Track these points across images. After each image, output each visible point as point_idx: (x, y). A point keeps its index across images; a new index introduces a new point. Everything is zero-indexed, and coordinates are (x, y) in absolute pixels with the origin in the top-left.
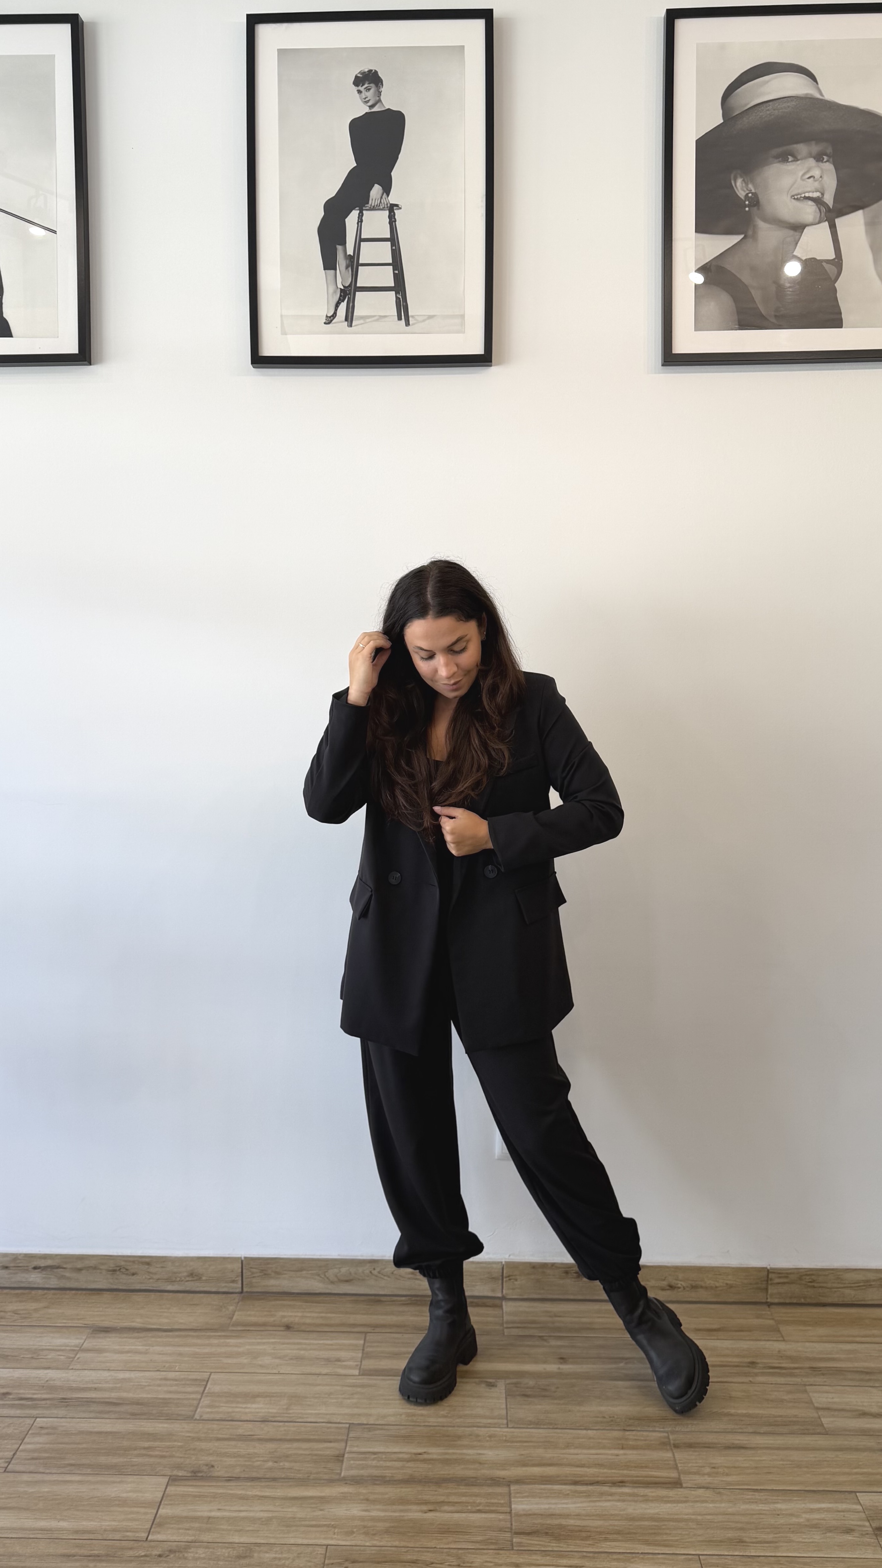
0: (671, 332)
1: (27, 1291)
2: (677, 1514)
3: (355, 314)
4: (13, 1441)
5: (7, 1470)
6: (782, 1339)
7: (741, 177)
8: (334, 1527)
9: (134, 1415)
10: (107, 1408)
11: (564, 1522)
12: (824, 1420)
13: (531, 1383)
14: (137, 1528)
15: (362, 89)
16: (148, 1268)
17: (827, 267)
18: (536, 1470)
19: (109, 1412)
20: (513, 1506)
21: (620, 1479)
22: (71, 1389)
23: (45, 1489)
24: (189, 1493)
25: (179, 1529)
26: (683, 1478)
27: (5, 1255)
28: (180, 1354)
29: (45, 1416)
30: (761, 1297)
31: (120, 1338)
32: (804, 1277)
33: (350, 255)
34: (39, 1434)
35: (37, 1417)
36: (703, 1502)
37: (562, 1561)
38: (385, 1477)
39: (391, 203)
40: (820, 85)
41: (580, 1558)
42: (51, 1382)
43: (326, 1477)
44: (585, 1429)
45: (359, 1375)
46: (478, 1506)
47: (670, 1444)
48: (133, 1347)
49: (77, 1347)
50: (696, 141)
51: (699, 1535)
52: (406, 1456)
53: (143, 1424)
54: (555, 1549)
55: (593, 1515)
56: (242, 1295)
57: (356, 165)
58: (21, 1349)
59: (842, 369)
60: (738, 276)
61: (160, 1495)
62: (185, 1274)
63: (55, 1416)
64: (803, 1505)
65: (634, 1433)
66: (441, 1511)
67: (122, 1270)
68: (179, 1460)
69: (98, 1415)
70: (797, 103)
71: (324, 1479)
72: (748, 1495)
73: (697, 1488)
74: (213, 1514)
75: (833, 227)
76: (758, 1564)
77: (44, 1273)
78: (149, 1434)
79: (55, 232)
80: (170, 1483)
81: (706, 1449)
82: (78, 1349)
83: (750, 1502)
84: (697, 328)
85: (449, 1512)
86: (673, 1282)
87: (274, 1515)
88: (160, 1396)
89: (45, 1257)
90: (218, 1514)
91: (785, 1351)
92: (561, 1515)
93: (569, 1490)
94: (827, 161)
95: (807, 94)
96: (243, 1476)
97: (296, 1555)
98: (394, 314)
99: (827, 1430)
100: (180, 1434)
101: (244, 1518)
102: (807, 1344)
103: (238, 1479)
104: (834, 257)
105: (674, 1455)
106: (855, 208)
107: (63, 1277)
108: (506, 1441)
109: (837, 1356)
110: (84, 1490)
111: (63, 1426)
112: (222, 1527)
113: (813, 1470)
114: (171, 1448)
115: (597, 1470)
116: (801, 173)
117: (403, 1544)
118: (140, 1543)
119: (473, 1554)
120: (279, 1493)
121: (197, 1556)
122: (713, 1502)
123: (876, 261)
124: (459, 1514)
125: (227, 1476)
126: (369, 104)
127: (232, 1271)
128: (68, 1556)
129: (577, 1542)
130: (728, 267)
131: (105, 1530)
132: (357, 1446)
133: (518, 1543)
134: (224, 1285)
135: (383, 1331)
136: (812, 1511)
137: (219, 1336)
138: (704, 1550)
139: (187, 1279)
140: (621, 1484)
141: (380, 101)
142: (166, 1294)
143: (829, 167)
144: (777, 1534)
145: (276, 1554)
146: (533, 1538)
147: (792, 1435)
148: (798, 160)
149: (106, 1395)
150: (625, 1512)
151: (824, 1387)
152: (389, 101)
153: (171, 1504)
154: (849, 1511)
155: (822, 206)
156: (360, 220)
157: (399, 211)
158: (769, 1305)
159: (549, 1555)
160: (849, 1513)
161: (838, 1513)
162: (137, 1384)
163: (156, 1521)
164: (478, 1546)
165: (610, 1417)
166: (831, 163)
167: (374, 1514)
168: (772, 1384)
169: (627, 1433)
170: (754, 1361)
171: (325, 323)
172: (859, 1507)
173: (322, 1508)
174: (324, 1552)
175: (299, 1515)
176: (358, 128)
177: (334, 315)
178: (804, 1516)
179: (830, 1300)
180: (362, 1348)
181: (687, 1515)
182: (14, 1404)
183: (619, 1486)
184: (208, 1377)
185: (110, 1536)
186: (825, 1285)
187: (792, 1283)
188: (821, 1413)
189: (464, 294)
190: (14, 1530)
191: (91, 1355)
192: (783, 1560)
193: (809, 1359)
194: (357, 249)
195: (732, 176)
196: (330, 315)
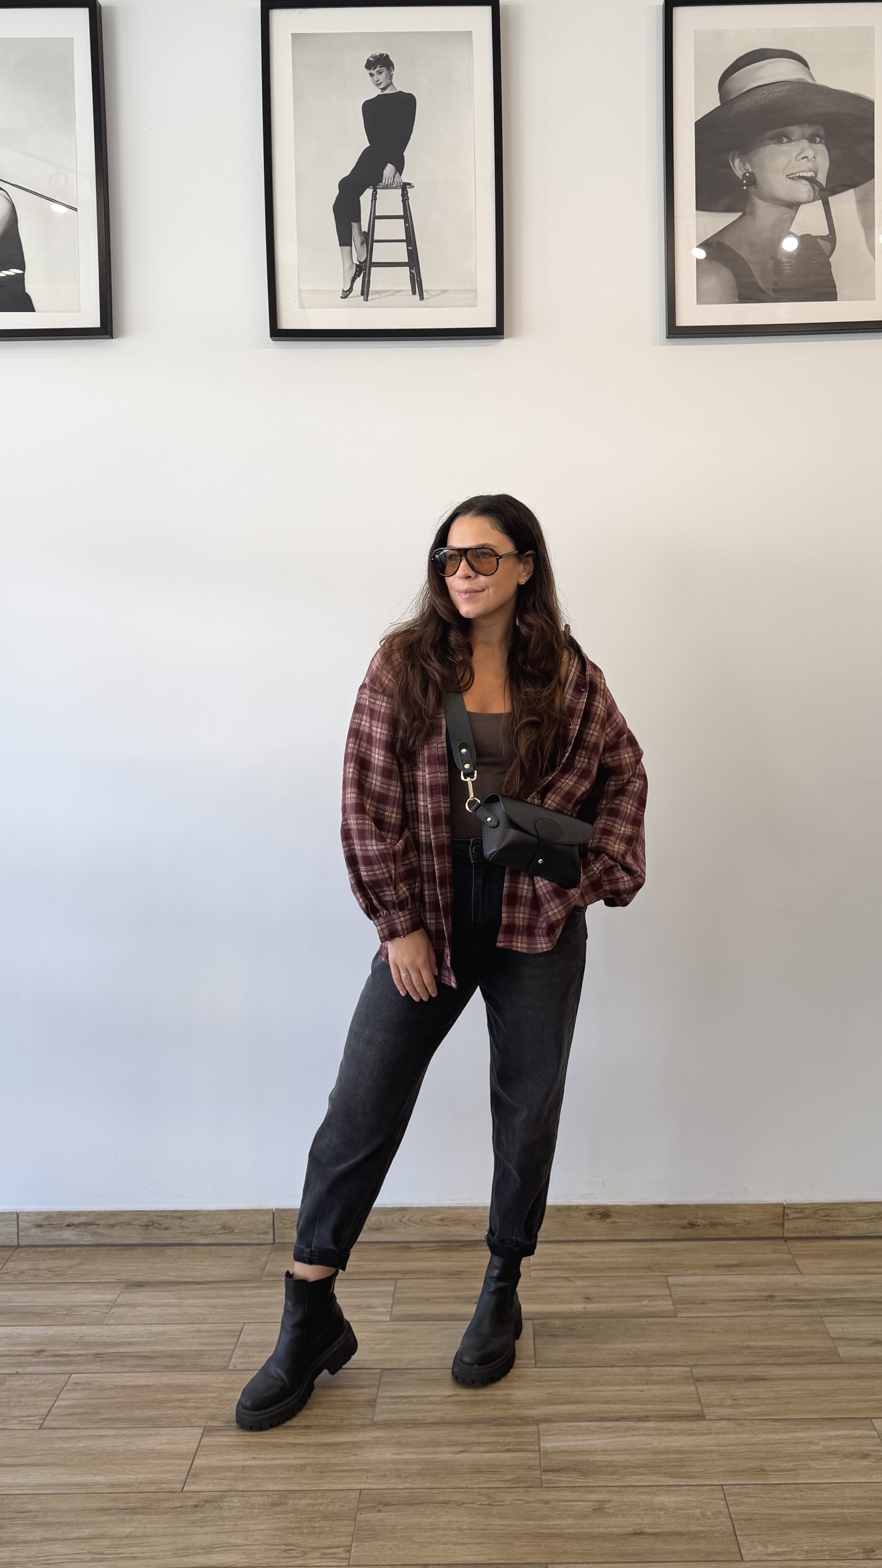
0: (675, 306)
1: (60, 1249)
2: (700, 1446)
3: (371, 289)
4: (48, 1398)
5: (43, 1427)
6: (798, 1272)
7: (739, 157)
8: (367, 1471)
9: (169, 1368)
10: (143, 1362)
11: (592, 1458)
12: (840, 1350)
13: (558, 1323)
14: (172, 1480)
15: (372, 71)
16: (181, 1222)
17: (822, 242)
18: (564, 1408)
19: (144, 1366)
20: (542, 1444)
21: (645, 1413)
22: (106, 1344)
23: (81, 1445)
24: (224, 1443)
25: (214, 1479)
26: (706, 1411)
27: (39, 1213)
28: (214, 1306)
29: (80, 1371)
30: (777, 1232)
31: (154, 1292)
32: (819, 1211)
33: (365, 232)
34: (74, 1390)
35: (71, 1374)
36: (725, 1433)
37: (589, 1497)
38: (417, 1420)
39: (403, 181)
40: (811, 71)
41: (607, 1492)
42: (85, 1338)
43: (359, 1422)
44: (611, 1366)
45: (390, 1321)
46: (507, 1446)
47: (693, 1378)
48: (167, 1301)
49: (111, 1302)
50: (695, 123)
51: (723, 1466)
52: (436, 1399)
53: (177, 1376)
54: (584, 1485)
55: (620, 1450)
56: (274, 1246)
57: (369, 145)
58: (56, 1306)
59: (837, 340)
60: (737, 251)
61: (195, 1447)
62: (218, 1227)
63: (91, 1371)
64: (821, 1433)
65: (658, 1368)
66: (472, 1452)
67: (154, 1225)
68: (213, 1411)
69: (132, 1369)
70: (790, 87)
71: (358, 1425)
72: (769, 1425)
73: (719, 1420)
74: (247, 1463)
75: (826, 205)
76: (779, 1492)
77: (77, 1230)
78: (182, 1386)
79: (76, 210)
80: (204, 1434)
81: (728, 1382)
82: (112, 1304)
83: (770, 1432)
84: (700, 301)
85: (479, 1453)
86: (694, 1220)
87: (307, 1462)
88: (193, 1349)
89: (78, 1214)
90: (253, 1463)
91: (801, 1284)
92: (588, 1451)
93: (596, 1426)
94: (820, 142)
95: (799, 79)
97: (330, 1500)
98: (407, 289)
99: (843, 1359)
100: (214, 1385)
101: (280, 1466)
102: (823, 1276)
104: (828, 233)
105: (697, 1389)
106: (846, 188)
107: (96, 1233)
108: (534, 1381)
109: (852, 1287)
110: (120, 1444)
111: (98, 1381)
112: (257, 1475)
113: (829, 1398)
114: (206, 1399)
115: (622, 1406)
116: (795, 155)
117: (435, 1485)
118: (176, 1495)
119: (503, 1493)
121: (232, 1504)
122: (735, 1433)
123: (867, 237)
124: (490, 1454)
126: (381, 87)
127: (264, 1223)
128: (104, 1510)
129: (605, 1477)
130: (727, 242)
131: (141, 1483)
132: (389, 1391)
133: (547, 1480)
134: (256, 1237)
135: (413, 1277)
136: (830, 1438)
137: (252, 1287)
138: (727, 1480)
139: (220, 1232)
140: (645, 1419)
141: (391, 83)
142: (200, 1247)
143: (821, 148)
144: (797, 1461)
145: (310, 1500)
146: (562, 1475)
147: (810, 1365)
148: (792, 141)
149: (140, 1349)
150: (650, 1446)
151: (840, 1317)
152: (401, 84)
153: (206, 1455)
154: (865, 1437)
155: (815, 186)
156: (374, 198)
157: (412, 189)
158: (786, 1239)
159: (577, 1491)
160: (865, 1439)
161: (855, 1440)
162: (171, 1337)
163: (191, 1471)
164: (508, 1485)
165: (635, 1354)
166: (823, 144)
167: (407, 1457)
168: (789, 1316)
169: (652, 1369)
170: (773, 1294)
171: (342, 297)
172: (874, 1433)
173: (355, 1453)
174: (358, 1496)
175: (333, 1461)
176: (371, 109)
177: (351, 290)
178: (822, 1443)
179: (843, 1233)
180: (392, 1294)
181: (710, 1446)
182: (49, 1361)
183: (644, 1421)
184: (241, 1327)
185: (146, 1489)
186: (839, 1219)
187: (807, 1217)
188: (837, 1343)
189: (476, 270)
190: (50, 1486)
191: (125, 1309)
192: (803, 1487)
193: (824, 1291)
194: (372, 226)
195: (730, 156)
196: (346, 289)
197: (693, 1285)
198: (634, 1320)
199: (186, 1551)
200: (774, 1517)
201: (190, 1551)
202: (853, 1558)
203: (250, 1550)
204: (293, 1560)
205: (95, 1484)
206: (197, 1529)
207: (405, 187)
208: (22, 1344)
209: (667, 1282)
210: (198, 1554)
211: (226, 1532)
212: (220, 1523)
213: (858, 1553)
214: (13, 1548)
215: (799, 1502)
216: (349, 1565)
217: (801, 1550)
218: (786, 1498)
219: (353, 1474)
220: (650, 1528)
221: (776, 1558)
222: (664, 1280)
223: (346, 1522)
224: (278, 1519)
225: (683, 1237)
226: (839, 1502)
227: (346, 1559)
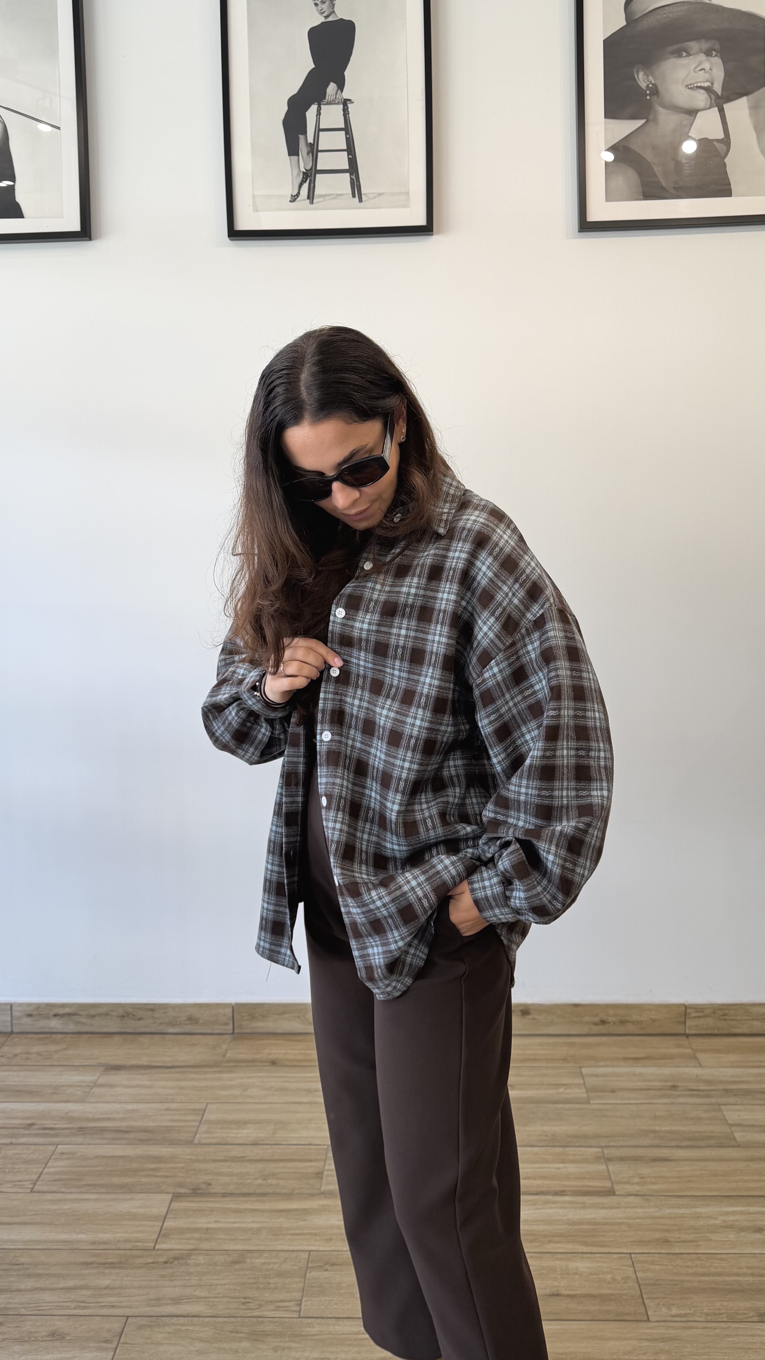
0: (586, 204)
1: (48, 1036)
2: (611, 1219)
3: (316, 193)
4: (38, 1165)
5: (34, 1190)
6: (698, 1065)
7: (643, 70)
8: (316, 1235)
9: (142, 1141)
10: (119, 1136)
12: (736, 1135)
14: (145, 1239)
15: (318, 2)
16: (152, 1014)
17: (717, 145)
19: (120, 1139)
21: (562, 1189)
22: (88, 1120)
23: (66, 1207)
24: (190, 1208)
25: (182, 1239)
26: (616, 1187)
27: (29, 1005)
28: (181, 1088)
29: (65, 1143)
30: (680, 1029)
31: (129, 1074)
32: (717, 1011)
33: (310, 143)
34: (60, 1159)
35: (58, 1145)
36: (632, 1207)
39: (345, 98)
42: (71, 1114)
43: (308, 1192)
44: (530, 1146)
47: (604, 1158)
48: (140, 1082)
49: (93, 1083)
50: (605, 41)
51: (631, 1236)
53: (150, 1148)
55: (538, 1221)
56: (234, 1035)
57: (313, 66)
58: (44, 1085)
59: (732, 232)
60: (642, 154)
61: (165, 1210)
62: (184, 1018)
63: (75, 1143)
64: (719, 1209)
65: (573, 1149)
67: (130, 1016)
68: (181, 1179)
69: (110, 1141)
70: (689, 7)
71: (307, 1194)
72: (672, 1201)
73: (628, 1195)
74: (211, 1226)
75: (721, 111)
76: (682, 1260)
77: (63, 1019)
78: (155, 1157)
79: (58, 128)
80: (173, 1199)
81: (635, 1162)
83: (673, 1207)
84: (609, 198)
86: (605, 1018)
87: (263, 1226)
88: (163, 1125)
89: (63, 1006)
90: (216, 1225)
91: (702, 1075)
94: (716, 56)
96: (236, 1192)
97: (282, 1260)
98: (347, 193)
99: (739, 1143)
100: (182, 1156)
101: (239, 1229)
102: (721, 1069)
103: (232, 1194)
104: (723, 136)
105: (608, 1168)
106: (740, 95)
107: (78, 1023)
109: (747, 1079)
110: (100, 1207)
111: (81, 1152)
112: (219, 1237)
113: (727, 1178)
114: (174, 1169)
115: (541, 1182)
116: (693, 67)
118: (149, 1252)
120: (267, 1206)
121: (197, 1262)
122: (642, 1207)
123: (759, 139)
125: (221, 1192)
126: (325, 15)
127: (225, 1015)
128: (87, 1264)
130: (633, 146)
131: (118, 1241)
134: (217, 1027)
136: (727, 1213)
137: (214, 1071)
138: (635, 1249)
139: (186, 1022)
140: (562, 1193)
141: (333, 12)
142: (168, 1036)
143: (717, 61)
144: (697, 1234)
145: (265, 1259)
147: (710, 1148)
148: (690, 55)
149: (117, 1124)
150: (566, 1218)
151: (736, 1106)
152: (341, 13)
153: (175, 1218)
154: (759, 1213)
155: (712, 94)
156: (319, 113)
157: (352, 104)
158: (687, 1036)
161: (750, 1215)
162: (144, 1114)
163: (162, 1232)
165: (552, 1136)
166: (719, 57)
168: (691, 1104)
169: (568, 1149)
170: (676, 1084)
171: (290, 201)
173: (305, 1219)
174: (307, 1257)
175: (285, 1225)
176: (315, 35)
177: (298, 194)
178: (720, 1218)
179: (739, 1031)
181: (620, 1219)
182: (39, 1133)
183: (561, 1195)
184: (204, 1107)
185: (123, 1246)
186: (735, 1018)
187: (706, 1016)
188: (733, 1128)
189: (409, 176)
190: (38, 1242)
191: (103, 1090)
192: (703, 1257)
193: (722, 1082)
194: (316, 138)
195: (635, 70)
196: (294, 194)
197: (604, 1075)
198: (551, 1105)
199: (158, 1301)
200: (677, 1283)
201: (162, 1302)
202: (748, 1320)
203: (213, 1302)
204: (251, 1311)
205: (79, 1241)
206: (167, 1283)
207: (345, 103)
208: (15, 1118)
209: (581, 1073)
210: (167, 1304)
211: (191, 1286)
212: (187, 1278)
213: (753, 1316)
214: (8, 1296)
215: (700, 1270)
216: (300, 1317)
217: (701, 1313)
218: (688, 1267)
219: (303, 1237)
220: (566, 1290)
221: (679, 1319)
222: (578, 1070)
223: (297, 1279)
224: (237, 1275)
225: (595, 1033)
226: (735, 1270)
227: (297, 1311)
